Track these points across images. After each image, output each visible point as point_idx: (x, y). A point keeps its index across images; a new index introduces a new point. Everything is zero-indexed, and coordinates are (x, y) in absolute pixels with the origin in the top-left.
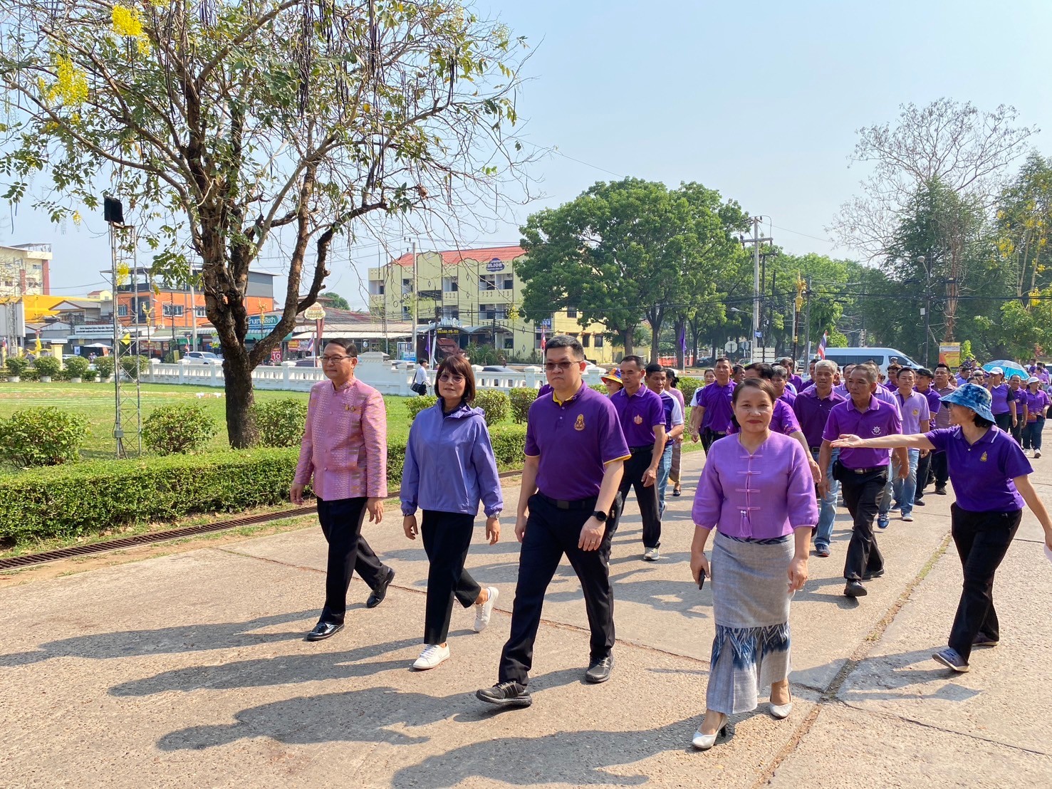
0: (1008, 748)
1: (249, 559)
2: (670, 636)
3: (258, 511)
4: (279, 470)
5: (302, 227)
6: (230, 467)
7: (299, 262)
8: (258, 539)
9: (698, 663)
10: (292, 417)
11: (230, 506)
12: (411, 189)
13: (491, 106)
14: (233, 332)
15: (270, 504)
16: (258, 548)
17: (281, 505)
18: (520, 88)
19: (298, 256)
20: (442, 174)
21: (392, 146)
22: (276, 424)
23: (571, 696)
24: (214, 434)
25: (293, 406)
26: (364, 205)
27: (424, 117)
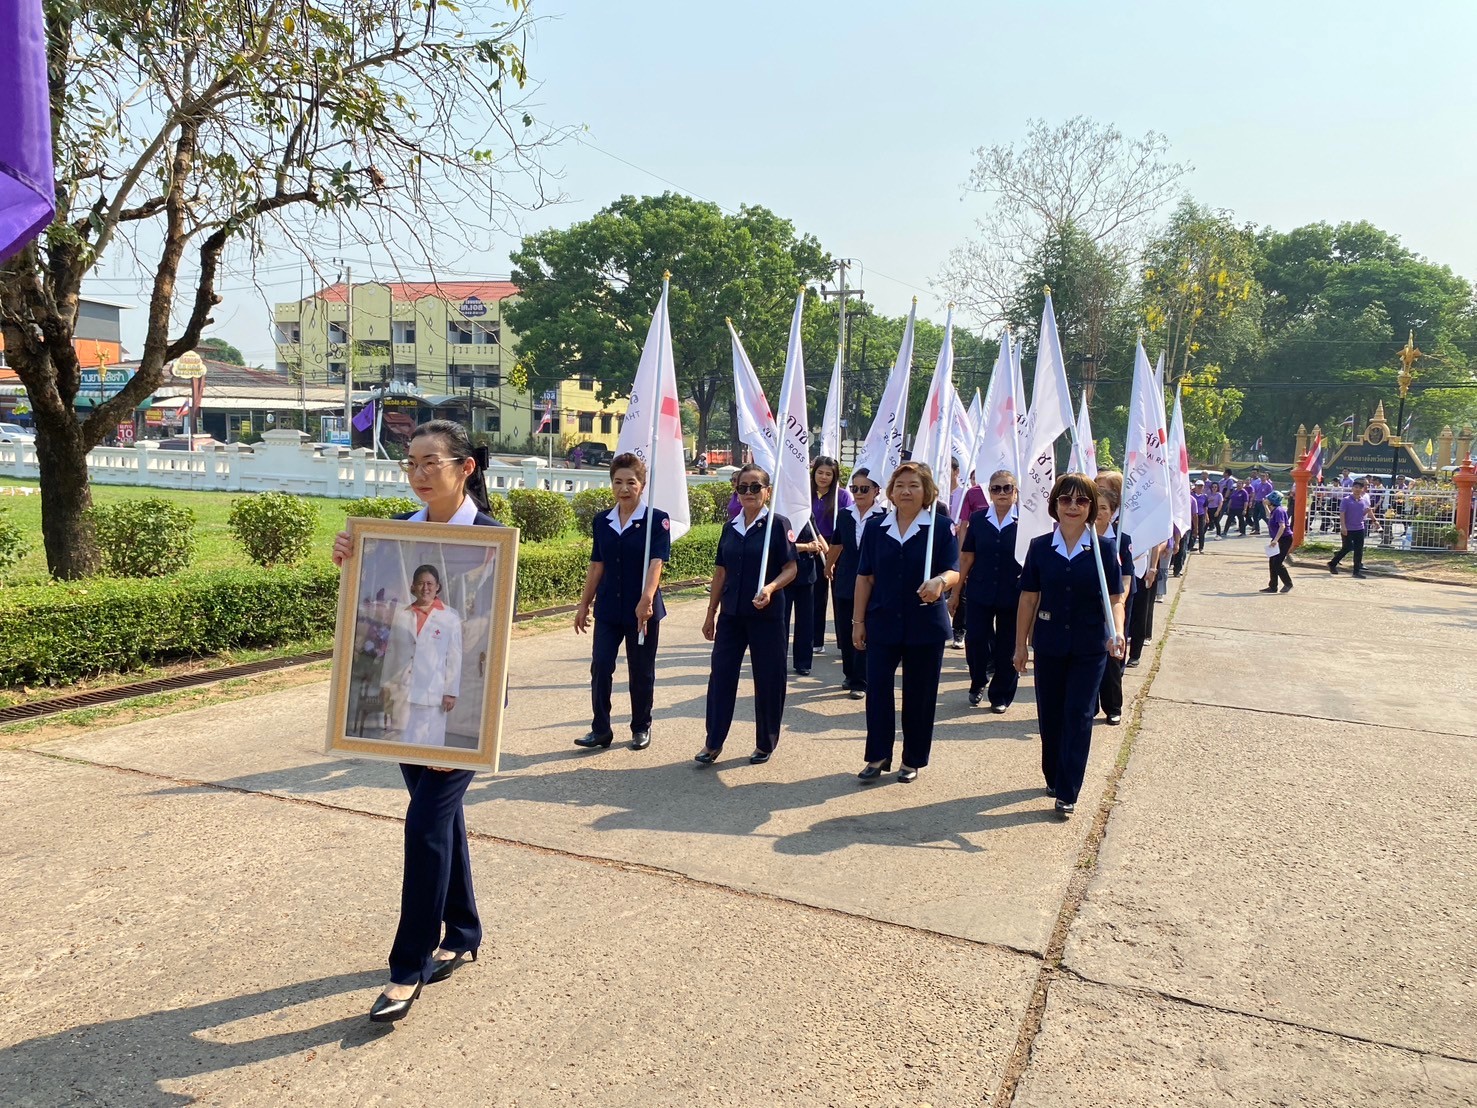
0: (1321, 1034)
1: (88, 768)
2: (801, 875)
3: (102, 684)
4: (138, 615)
5: (174, 223)
6: (49, 610)
7: (168, 280)
8: (101, 732)
9: (851, 920)
10: (157, 529)
11: (52, 675)
12: (358, 172)
13: (488, 51)
14: (53, 387)
15: (123, 671)
16: (102, 747)
17: (141, 671)
18: (532, 31)
19: (167, 269)
20: (407, 155)
21: (326, 104)
22: (130, 540)
23: (668, 993)
24: (20, 556)
25: (160, 510)
26: (280, 193)
27: (378, 62)
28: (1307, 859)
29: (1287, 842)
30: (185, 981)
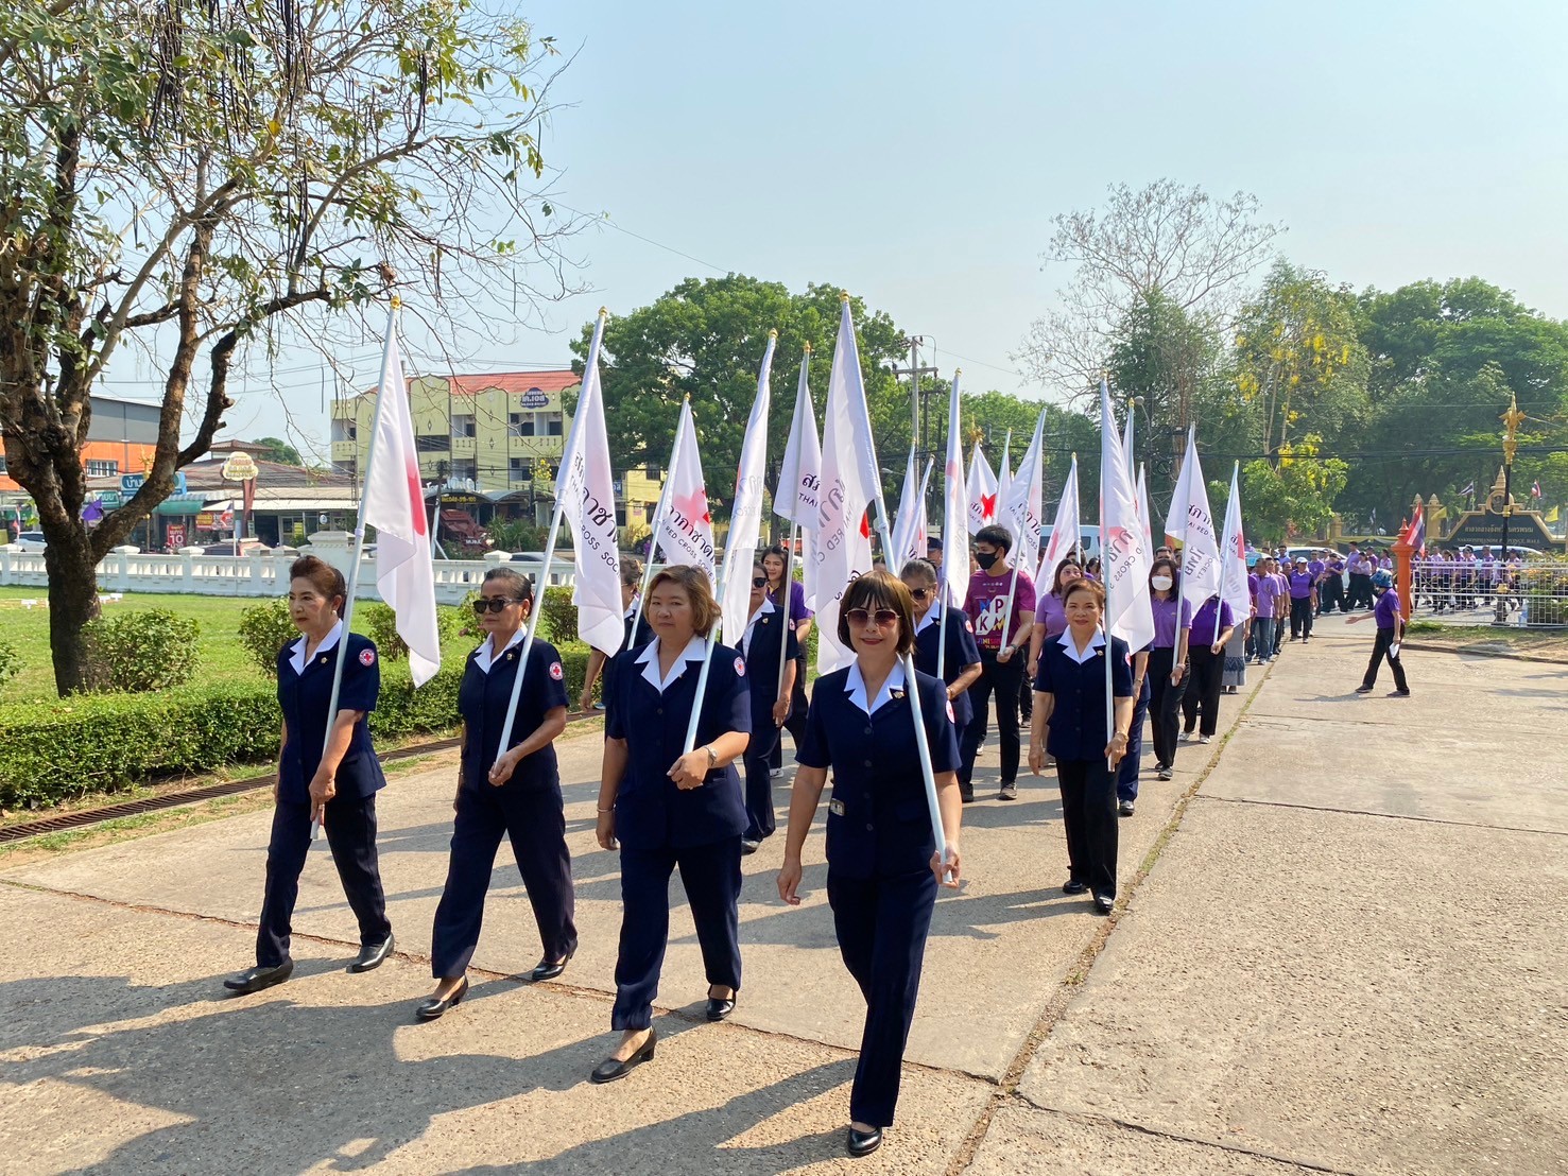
0: (1277, 1165)
1: (46, 896)
2: (759, 998)
3: (86, 805)
4: (125, 732)
5: (186, 328)
6: (29, 730)
7: (179, 384)
8: (70, 856)
9: (800, 1045)
10: (158, 641)
11: (34, 797)
12: (368, 269)
13: (501, 143)
14: (56, 498)
15: (109, 791)
16: (66, 872)
17: (128, 791)
18: (544, 118)
19: (178, 374)
20: (427, 250)
21: (341, 201)
22: (131, 653)
23: (580, 1127)
24: (12, 673)
25: (163, 621)
26: (292, 293)
27: (392, 157)
28: (1319, 969)
29: (1302, 952)
30: (74, 1120)
